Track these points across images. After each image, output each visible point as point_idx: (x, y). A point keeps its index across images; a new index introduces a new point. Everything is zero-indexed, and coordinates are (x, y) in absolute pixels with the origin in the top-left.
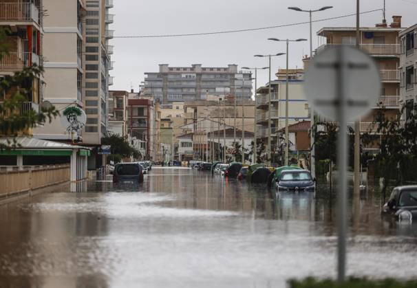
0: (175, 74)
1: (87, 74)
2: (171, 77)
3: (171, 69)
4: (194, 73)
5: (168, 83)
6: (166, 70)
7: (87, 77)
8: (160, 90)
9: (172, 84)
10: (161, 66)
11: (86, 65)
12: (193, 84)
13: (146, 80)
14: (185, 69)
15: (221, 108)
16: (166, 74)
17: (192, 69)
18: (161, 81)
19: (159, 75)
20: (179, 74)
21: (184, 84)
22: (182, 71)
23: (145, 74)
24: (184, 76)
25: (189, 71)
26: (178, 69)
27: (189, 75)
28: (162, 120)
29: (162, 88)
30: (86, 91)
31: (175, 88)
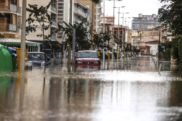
0: (145, 18)
1: (58, 14)
2: (143, 19)
3: (143, 16)
4: (153, 18)
5: (142, 22)
6: (141, 16)
7: (58, 16)
8: (138, 25)
9: (143, 22)
10: (139, 14)
11: (58, 11)
12: (152, 22)
13: (133, 20)
14: (149, 16)
15: (153, 32)
16: (141, 18)
17: (152, 16)
18: (139, 21)
19: (138, 18)
20: (147, 18)
21: (149, 22)
22: (148, 17)
23: (133, 18)
24: (148, 19)
25: (150, 17)
26: (146, 16)
27: (151, 18)
28: (132, 37)
29: (139, 24)
30: (58, 21)
31: (145, 24)
